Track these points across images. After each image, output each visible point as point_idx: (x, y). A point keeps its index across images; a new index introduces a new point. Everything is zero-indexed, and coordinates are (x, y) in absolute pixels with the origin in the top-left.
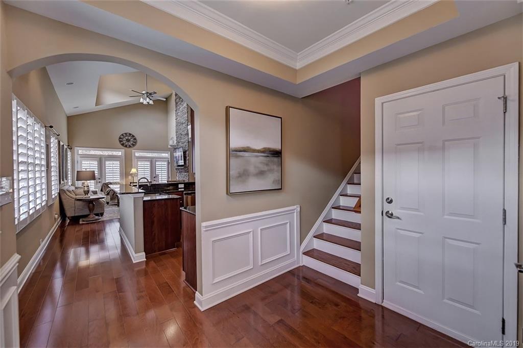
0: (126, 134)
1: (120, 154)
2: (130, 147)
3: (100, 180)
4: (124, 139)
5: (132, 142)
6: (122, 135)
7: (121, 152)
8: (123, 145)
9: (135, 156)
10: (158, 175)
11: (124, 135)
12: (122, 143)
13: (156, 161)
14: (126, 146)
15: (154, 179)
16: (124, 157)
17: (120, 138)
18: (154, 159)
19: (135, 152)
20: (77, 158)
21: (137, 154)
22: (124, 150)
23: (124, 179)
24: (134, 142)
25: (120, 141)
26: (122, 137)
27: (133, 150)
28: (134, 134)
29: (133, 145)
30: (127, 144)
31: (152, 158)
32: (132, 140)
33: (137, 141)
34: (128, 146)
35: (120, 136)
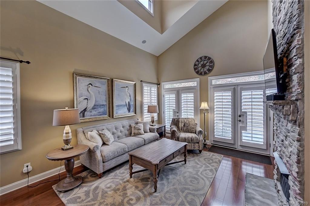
2: (205, 73)
4: (200, 65)
5: (207, 67)
6: (198, 61)
7: (196, 82)
8: (197, 73)
9: (211, 85)
10: (246, 113)
11: (200, 60)
12: (197, 71)
13: (242, 89)
14: (201, 74)
15: (239, 118)
16: (199, 88)
17: (195, 65)
18: (239, 87)
19: (211, 80)
20: (163, 92)
21: (214, 82)
22: (198, 79)
23: (199, 115)
24: (210, 66)
25: (195, 69)
26: (197, 63)
27: (209, 78)
28: (210, 56)
29: (210, 71)
30: (202, 70)
31: (235, 85)
32: (208, 64)
33: (214, 64)
34: (203, 74)
35: (195, 63)
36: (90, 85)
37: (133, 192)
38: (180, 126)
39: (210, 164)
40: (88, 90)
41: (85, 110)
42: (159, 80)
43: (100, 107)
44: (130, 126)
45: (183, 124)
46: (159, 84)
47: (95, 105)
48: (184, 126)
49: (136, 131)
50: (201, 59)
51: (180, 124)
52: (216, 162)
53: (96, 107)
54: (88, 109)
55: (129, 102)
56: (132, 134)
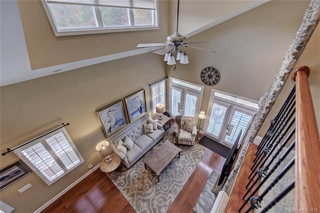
0: (209, 68)
1: (200, 89)
2: (210, 84)
3: (182, 107)
4: (206, 74)
5: (214, 79)
6: (205, 69)
7: (200, 88)
8: (203, 81)
9: (213, 95)
10: (233, 126)
11: (207, 70)
12: (203, 79)
13: (236, 109)
14: (206, 83)
15: (227, 127)
16: (202, 94)
17: (202, 73)
18: (235, 107)
19: (214, 92)
20: (170, 85)
21: (217, 94)
22: (203, 87)
24: (216, 79)
25: (202, 77)
26: (204, 72)
27: (212, 89)
29: (214, 83)
30: (208, 80)
31: (232, 104)
32: (214, 76)
33: (219, 79)
34: (208, 84)
35: (203, 71)
36: (109, 112)
37: (147, 181)
38: (181, 124)
39: (194, 159)
40: (109, 116)
41: (110, 128)
42: (167, 72)
43: (120, 122)
44: (143, 126)
45: (184, 122)
46: (167, 78)
47: (116, 122)
48: (185, 123)
49: (148, 131)
50: (209, 70)
51: (181, 122)
52: (199, 158)
53: (117, 123)
54: (112, 127)
55: (140, 107)
56: (145, 132)
